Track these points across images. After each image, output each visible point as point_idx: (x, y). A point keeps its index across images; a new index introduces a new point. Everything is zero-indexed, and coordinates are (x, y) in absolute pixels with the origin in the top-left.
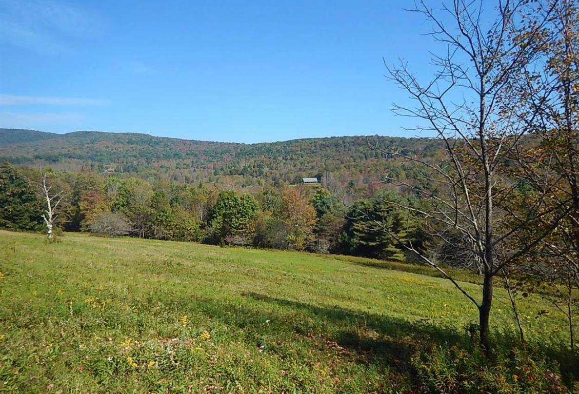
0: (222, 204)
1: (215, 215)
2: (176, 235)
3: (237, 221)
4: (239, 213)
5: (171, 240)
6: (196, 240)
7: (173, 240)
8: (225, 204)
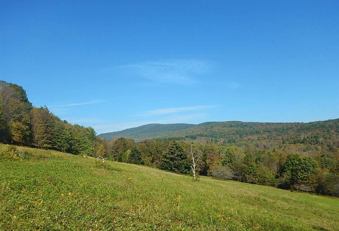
0: (290, 163)
1: (285, 170)
2: (260, 181)
3: (302, 174)
4: (302, 169)
5: (257, 184)
6: (273, 185)
7: (258, 184)
8: (292, 162)
